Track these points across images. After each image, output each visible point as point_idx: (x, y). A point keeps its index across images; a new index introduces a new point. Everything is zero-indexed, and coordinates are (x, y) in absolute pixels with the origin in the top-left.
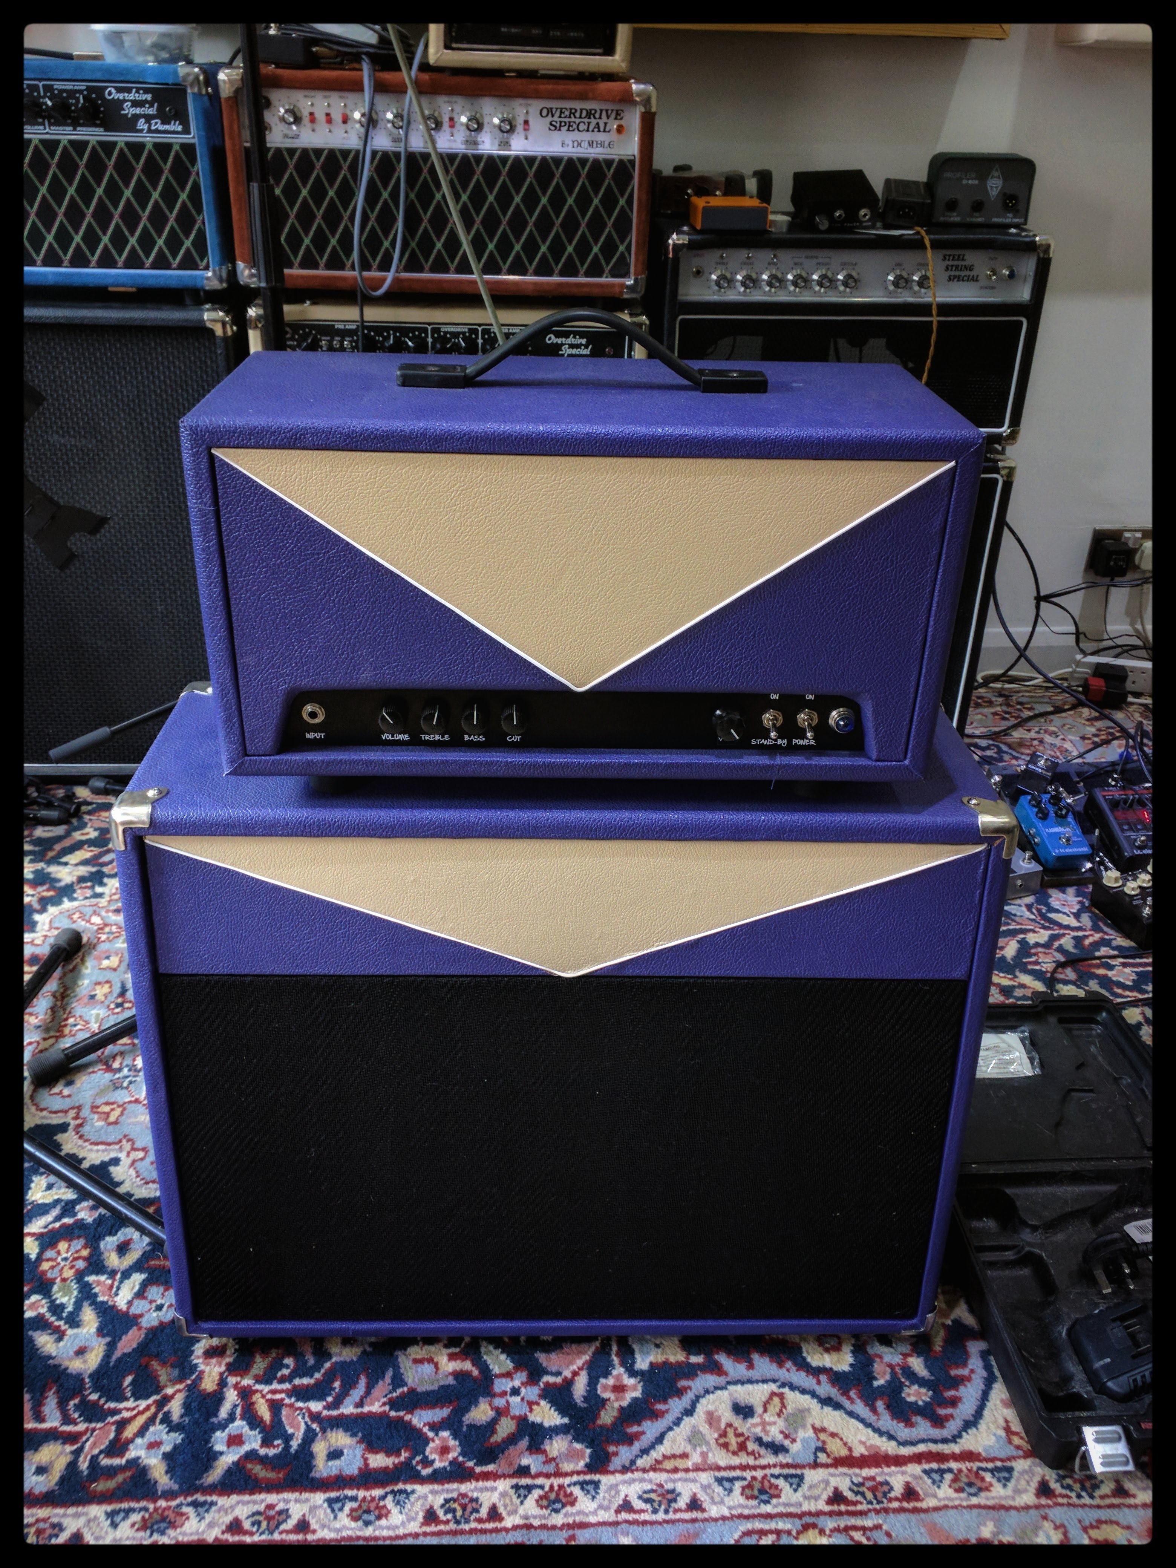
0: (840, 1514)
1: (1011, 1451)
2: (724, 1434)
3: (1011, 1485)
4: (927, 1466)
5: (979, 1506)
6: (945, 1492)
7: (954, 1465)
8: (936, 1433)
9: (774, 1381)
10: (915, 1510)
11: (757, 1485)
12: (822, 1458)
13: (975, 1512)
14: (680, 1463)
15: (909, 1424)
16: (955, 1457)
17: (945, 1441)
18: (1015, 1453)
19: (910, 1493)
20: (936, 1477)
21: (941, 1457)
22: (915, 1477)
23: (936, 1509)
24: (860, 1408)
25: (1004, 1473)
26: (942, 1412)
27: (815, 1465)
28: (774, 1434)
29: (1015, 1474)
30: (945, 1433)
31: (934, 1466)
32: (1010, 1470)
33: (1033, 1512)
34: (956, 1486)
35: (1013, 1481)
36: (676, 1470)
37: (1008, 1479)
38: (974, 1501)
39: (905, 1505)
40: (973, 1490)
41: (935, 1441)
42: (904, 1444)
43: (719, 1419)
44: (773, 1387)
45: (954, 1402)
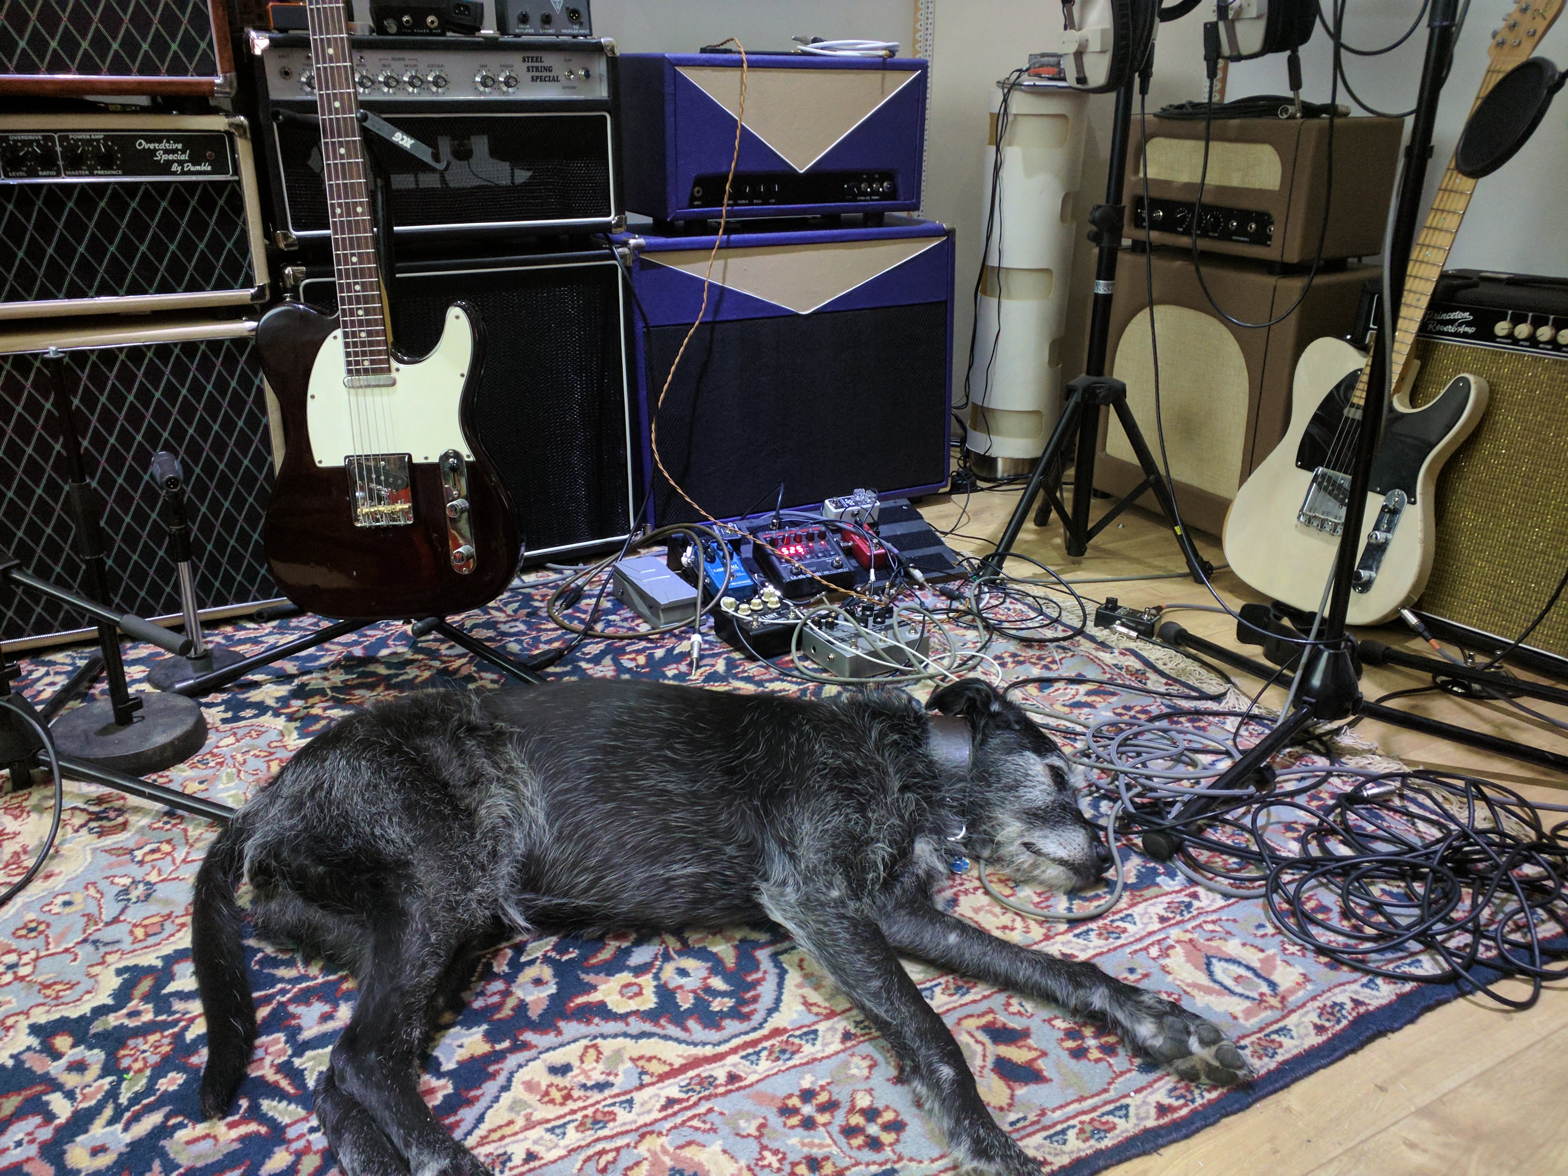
0: (675, 1114)
1: (812, 1018)
2: (547, 1093)
3: (819, 1042)
4: (744, 1053)
5: (795, 1066)
6: (765, 1065)
7: (767, 1044)
8: (745, 1026)
9: (585, 1037)
10: (739, 1089)
11: (589, 1121)
12: (646, 1079)
13: (793, 1071)
14: (507, 1131)
15: (719, 1027)
16: (766, 1038)
17: (754, 1029)
18: (816, 1019)
19: (733, 1078)
20: (754, 1058)
21: (754, 1043)
22: (735, 1065)
23: (758, 1081)
24: (672, 1030)
25: (812, 1035)
26: (746, 1010)
27: (641, 1087)
28: (597, 1076)
29: (820, 1033)
30: (754, 1023)
31: (750, 1050)
32: (815, 1032)
33: (841, 1055)
34: (773, 1057)
35: (820, 1039)
36: (503, 1138)
37: (815, 1039)
38: (790, 1063)
39: (730, 1087)
40: (787, 1056)
41: (747, 1033)
42: (719, 1044)
43: (538, 1084)
44: (585, 1042)
45: (755, 999)
